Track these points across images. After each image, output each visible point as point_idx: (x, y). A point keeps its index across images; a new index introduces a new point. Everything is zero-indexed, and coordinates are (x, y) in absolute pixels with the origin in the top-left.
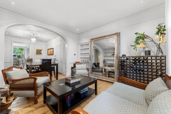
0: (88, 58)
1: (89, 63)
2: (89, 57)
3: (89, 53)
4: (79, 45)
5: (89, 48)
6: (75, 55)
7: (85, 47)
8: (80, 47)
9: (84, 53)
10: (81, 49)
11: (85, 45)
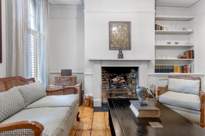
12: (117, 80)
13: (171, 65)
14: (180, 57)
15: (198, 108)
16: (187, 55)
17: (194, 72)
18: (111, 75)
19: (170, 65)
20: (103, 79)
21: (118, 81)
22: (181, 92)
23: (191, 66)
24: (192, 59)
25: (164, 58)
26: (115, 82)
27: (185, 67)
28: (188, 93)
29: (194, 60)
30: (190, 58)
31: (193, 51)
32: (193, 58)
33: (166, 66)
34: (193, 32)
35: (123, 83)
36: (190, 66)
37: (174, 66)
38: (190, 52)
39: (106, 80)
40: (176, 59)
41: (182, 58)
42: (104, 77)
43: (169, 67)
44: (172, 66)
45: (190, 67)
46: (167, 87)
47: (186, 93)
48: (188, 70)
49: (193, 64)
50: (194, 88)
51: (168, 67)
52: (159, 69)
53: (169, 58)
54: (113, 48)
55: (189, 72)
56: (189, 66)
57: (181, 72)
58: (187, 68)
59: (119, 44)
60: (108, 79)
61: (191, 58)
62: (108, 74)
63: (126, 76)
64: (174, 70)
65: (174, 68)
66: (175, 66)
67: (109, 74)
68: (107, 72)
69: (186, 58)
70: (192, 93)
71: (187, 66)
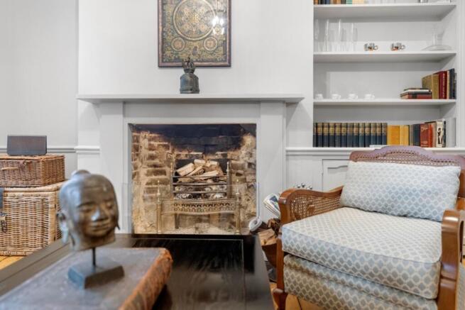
12: (194, 172)
13: (378, 122)
14: (409, 94)
15: (422, 287)
16: (434, 88)
17: (455, 145)
18: (183, 155)
19: (372, 122)
20: (150, 169)
21: (195, 174)
22: (386, 213)
23: (445, 123)
24: (448, 100)
25: (352, 98)
26: (185, 176)
27: (423, 129)
28: (412, 217)
29: (455, 103)
30: (442, 95)
31: (452, 71)
32: (453, 96)
33: (358, 126)
34: (455, 6)
35: (210, 181)
36: (442, 123)
37: (386, 126)
38: (441, 76)
39: (164, 173)
41: (414, 96)
42: (157, 161)
43: (370, 127)
44: (381, 126)
45: (442, 128)
46: (339, 192)
47: (405, 216)
48: (436, 137)
49: (454, 116)
50: (432, 198)
51: (367, 129)
52: (338, 133)
53: (369, 98)
54: (170, 61)
55: (437, 145)
56: (440, 125)
58: (431, 130)
59: (193, 48)
60: (169, 166)
61: (445, 98)
62: (170, 151)
63: (229, 157)
64: (386, 137)
65: (386, 131)
66: (388, 125)
67: (176, 153)
68: (167, 147)
69: (428, 96)
70: (426, 215)
71: (432, 124)
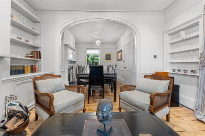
0: (197, 63)
1: (198, 77)
2: (198, 60)
3: (198, 49)
4: (166, 35)
5: (198, 36)
6: (155, 57)
7: (184, 35)
8: (168, 39)
9: (180, 52)
10: (172, 44)
11: (183, 30)
14: (30, 56)
16: (35, 56)
17: (41, 71)
19: (21, 65)
23: (38, 65)
29: (41, 60)
31: (40, 52)
38: (37, 52)
40: (25, 58)
51: (19, 68)
52: (14, 70)
55: (37, 72)
57: (31, 72)
61: (38, 59)
64: (25, 70)
66: (25, 66)
71: (36, 66)
